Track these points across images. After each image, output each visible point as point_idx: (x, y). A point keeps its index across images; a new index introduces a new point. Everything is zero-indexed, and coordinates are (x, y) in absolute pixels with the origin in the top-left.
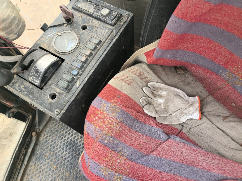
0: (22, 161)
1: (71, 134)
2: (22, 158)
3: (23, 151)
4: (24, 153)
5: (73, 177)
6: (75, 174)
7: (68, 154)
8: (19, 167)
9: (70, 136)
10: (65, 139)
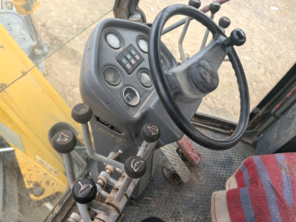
0: (211, 124)
1: (238, 160)
2: (213, 125)
3: (218, 125)
4: (217, 126)
5: (207, 163)
6: (210, 164)
7: (223, 159)
8: (206, 123)
9: (237, 159)
10: (233, 155)
